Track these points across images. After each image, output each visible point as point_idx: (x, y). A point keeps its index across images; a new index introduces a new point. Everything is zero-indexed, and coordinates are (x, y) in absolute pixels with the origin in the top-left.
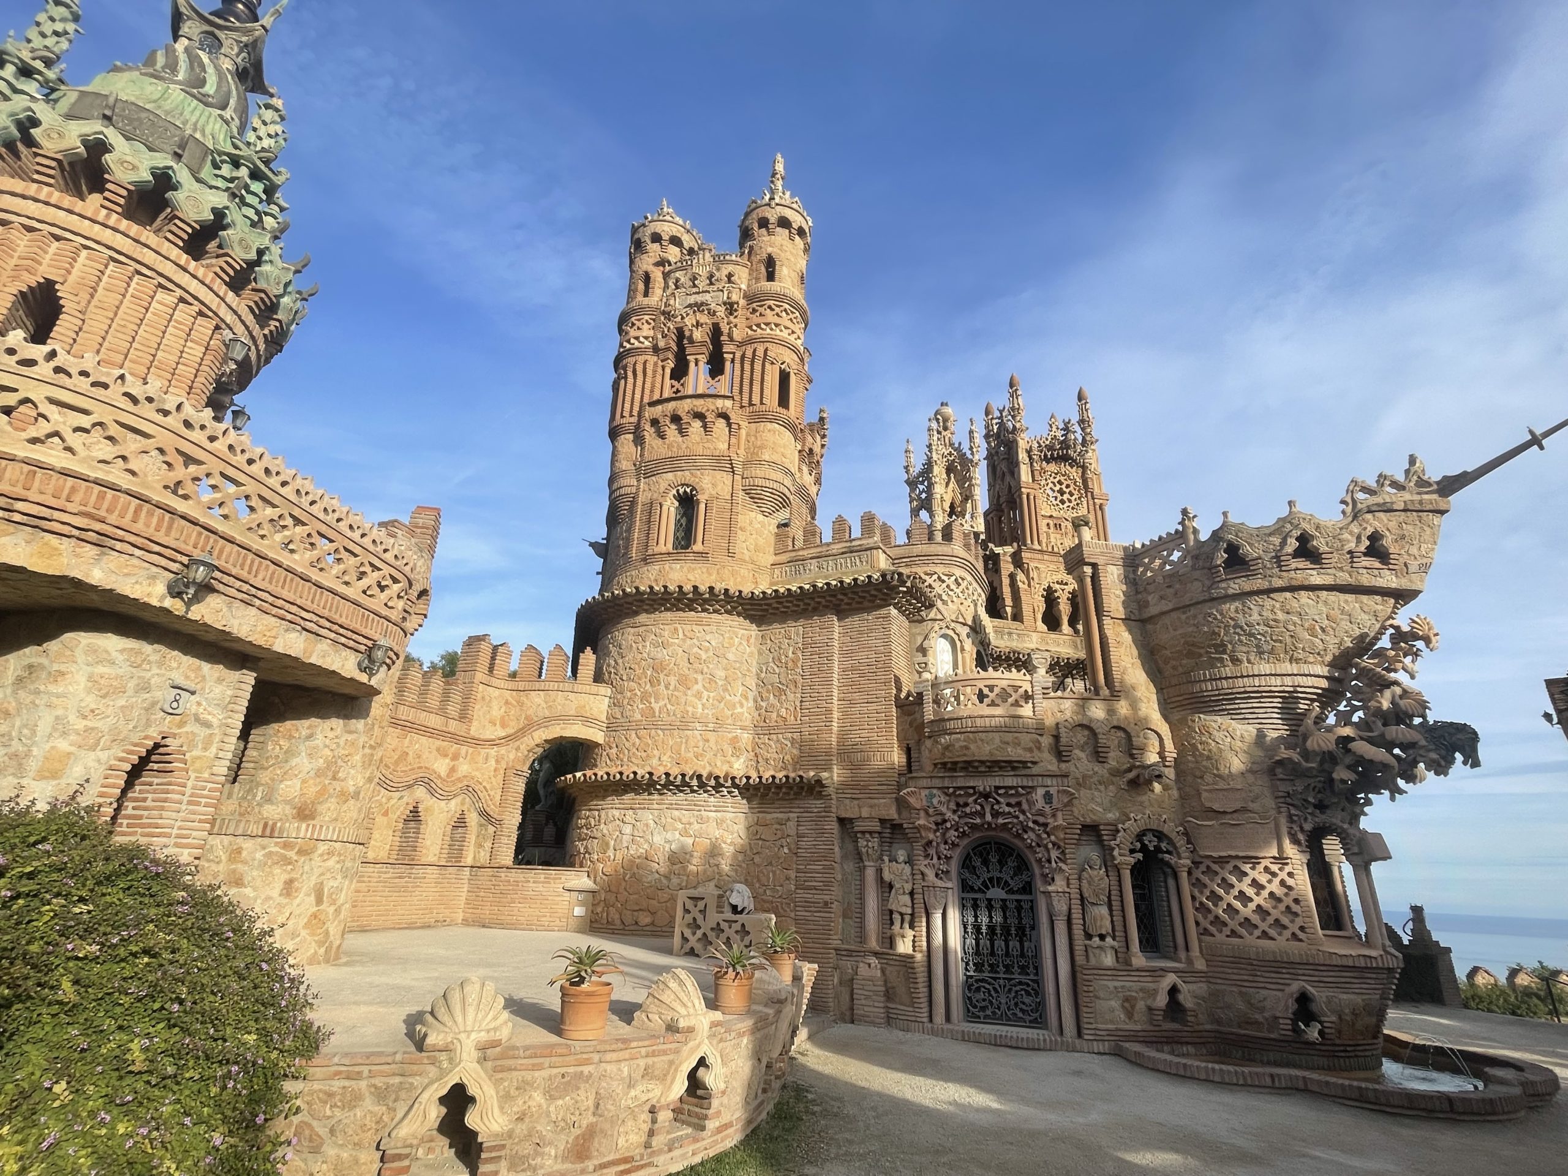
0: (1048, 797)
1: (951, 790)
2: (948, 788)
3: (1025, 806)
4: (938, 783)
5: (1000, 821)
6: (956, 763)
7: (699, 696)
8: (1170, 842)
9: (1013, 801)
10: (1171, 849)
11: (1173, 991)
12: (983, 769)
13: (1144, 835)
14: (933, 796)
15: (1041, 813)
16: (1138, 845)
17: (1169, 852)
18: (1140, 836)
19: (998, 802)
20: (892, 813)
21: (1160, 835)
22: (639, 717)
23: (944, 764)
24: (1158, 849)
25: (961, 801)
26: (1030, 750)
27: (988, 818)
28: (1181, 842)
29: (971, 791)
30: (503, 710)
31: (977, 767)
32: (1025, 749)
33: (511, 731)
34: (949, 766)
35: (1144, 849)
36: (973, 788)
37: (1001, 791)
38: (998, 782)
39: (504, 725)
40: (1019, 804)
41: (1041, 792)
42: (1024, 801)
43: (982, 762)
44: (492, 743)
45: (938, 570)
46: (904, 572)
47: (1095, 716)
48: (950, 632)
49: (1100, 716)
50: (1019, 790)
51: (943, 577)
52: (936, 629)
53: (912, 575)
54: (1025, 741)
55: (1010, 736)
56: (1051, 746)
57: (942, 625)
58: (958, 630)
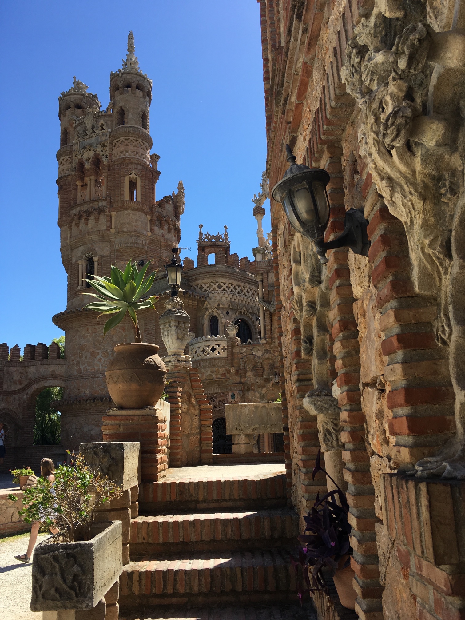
0: (233, 396)
3: (226, 401)
7: (100, 360)
9: (221, 399)
22: (75, 373)
30: (19, 376)
32: (221, 374)
33: (23, 386)
37: (215, 395)
38: (212, 391)
39: (20, 383)
40: (224, 401)
41: (230, 394)
42: (225, 399)
44: (16, 392)
45: (209, 280)
46: (193, 284)
47: (257, 355)
48: (215, 314)
49: (260, 354)
50: (222, 394)
51: (212, 284)
52: (207, 313)
53: (197, 285)
54: (222, 370)
55: (215, 369)
56: (237, 371)
57: (210, 310)
58: (219, 312)
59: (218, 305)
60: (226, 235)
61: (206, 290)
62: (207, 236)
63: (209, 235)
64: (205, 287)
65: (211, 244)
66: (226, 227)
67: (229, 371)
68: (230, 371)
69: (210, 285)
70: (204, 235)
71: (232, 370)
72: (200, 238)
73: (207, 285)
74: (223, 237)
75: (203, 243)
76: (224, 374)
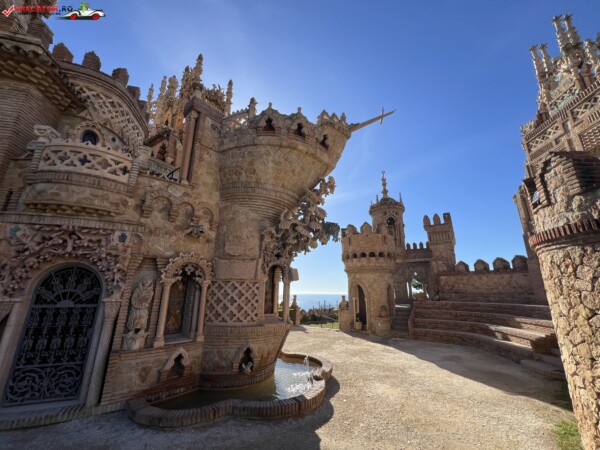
0: (123, 238)
1: (37, 227)
2: (35, 224)
3: (103, 243)
4: (25, 219)
5: (80, 252)
6: (46, 205)
8: (202, 270)
9: (94, 238)
10: (201, 274)
11: (179, 358)
12: (69, 212)
14: (19, 229)
15: (116, 248)
16: (181, 272)
17: (199, 276)
18: (183, 267)
19: (79, 238)
21: (197, 267)
23: (36, 205)
24: (193, 274)
25: (47, 236)
27: (69, 249)
28: (208, 271)
29: (57, 229)
31: (64, 210)
34: (39, 206)
35: (184, 274)
36: (59, 226)
37: (85, 231)
38: (82, 223)
40: (99, 241)
41: (118, 234)
42: (103, 239)
43: (71, 207)
47: (174, 194)
49: (178, 194)
50: (101, 231)
51: (102, 96)
55: (100, 193)
56: (138, 206)
57: (89, 123)
64: (89, 94)
67: (125, 204)
68: (127, 202)
71: (132, 202)
73: (94, 93)
76: (117, 205)
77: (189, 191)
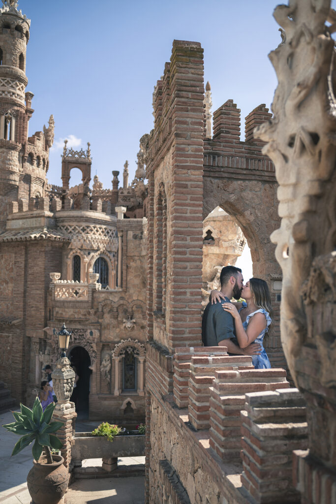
0: (91, 333)
3: (85, 336)
4: (56, 326)
8: (138, 350)
9: (81, 334)
11: (129, 404)
12: (68, 322)
13: (128, 347)
14: (55, 330)
15: (90, 339)
16: (124, 352)
17: (137, 354)
18: (125, 348)
20: (42, 336)
24: (132, 353)
26: (85, 315)
31: (66, 322)
32: (82, 315)
35: (127, 352)
37: (76, 330)
41: (89, 331)
42: (84, 334)
45: (74, 224)
46: (60, 224)
47: (114, 300)
48: (78, 254)
49: (116, 300)
50: (82, 330)
51: (77, 227)
52: (71, 253)
53: (64, 226)
54: (83, 311)
55: (77, 310)
56: (96, 313)
57: (74, 251)
58: (82, 253)
59: (82, 247)
60: (88, 152)
61: (71, 232)
62: (71, 151)
63: (73, 151)
64: (70, 229)
65: (74, 159)
66: (89, 145)
67: (89, 313)
69: (75, 228)
70: (68, 151)
71: (92, 311)
72: (65, 153)
73: (73, 228)
74: (86, 153)
75: (67, 159)
77: (123, 295)
